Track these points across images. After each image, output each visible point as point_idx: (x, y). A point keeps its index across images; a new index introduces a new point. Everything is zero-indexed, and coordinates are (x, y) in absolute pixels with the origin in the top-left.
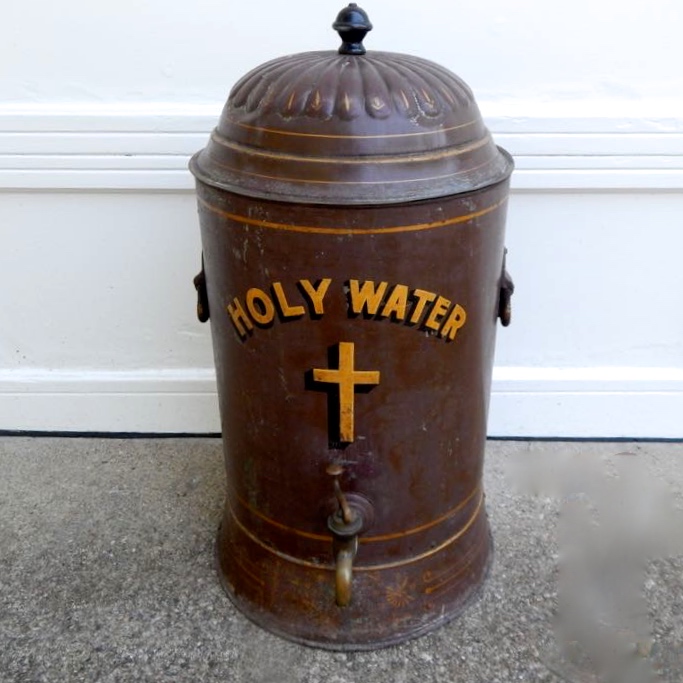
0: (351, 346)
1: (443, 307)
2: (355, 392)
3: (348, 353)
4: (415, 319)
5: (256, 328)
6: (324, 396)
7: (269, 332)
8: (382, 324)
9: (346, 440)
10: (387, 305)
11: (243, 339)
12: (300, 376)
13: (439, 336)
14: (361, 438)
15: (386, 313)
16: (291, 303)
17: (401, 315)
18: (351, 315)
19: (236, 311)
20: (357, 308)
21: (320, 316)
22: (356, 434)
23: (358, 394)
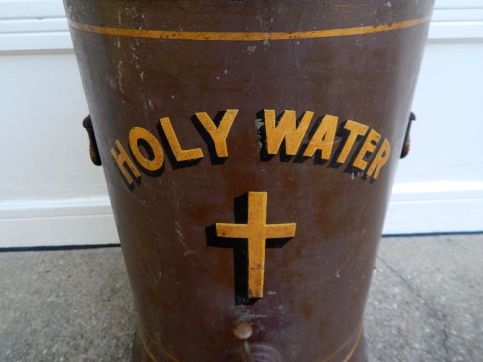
0: (264, 195)
1: (373, 142)
2: (267, 246)
3: (260, 204)
4: (342, 159)
5: (144, 176)
6: (230, 253)
7: (160, 180)
8: (304, 167)
9: (254, 295)
10: (311, 143)
11: (132, 187)
12: (199, 231)
13: (365, 175)
14: (271, 293)
15: (309, 152)
16: (185, 146)
17: (326, 155)
18: (265, 157)
19: (120, 156)
20: (273, 148)
21: (223, 160)
22: (265, 290)
23: (270, 249)
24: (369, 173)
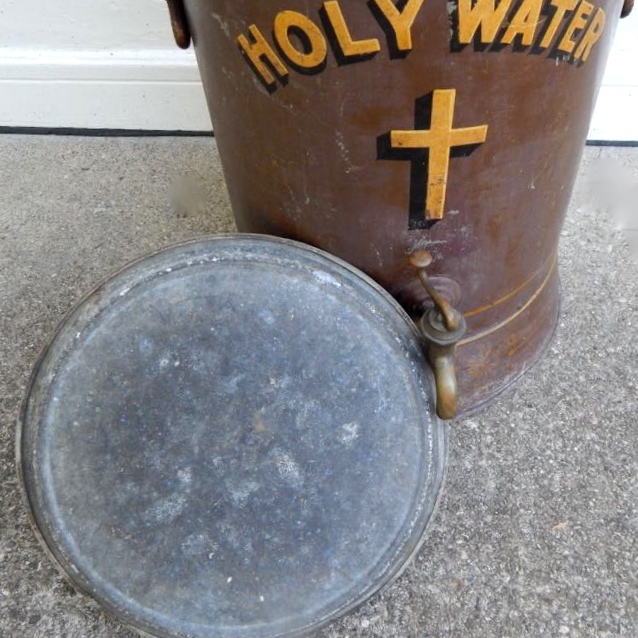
0: (452, 93)
1: (584, 16)
2: (451, 156)
3: (446, 104)
4: (546, 42)
5: (293, 73)
6: (406, 167)
7: (318, 79)
8: (501, 57)
9: (433, 217)
10: (512, 26)
12: (370, 143)
13: (572, 58)
14: (453, 212)
15: (508, 38)
16: (356, 36)
17: (528, 40)
18: (456, 47)
19: (254, 46)
20: (466, 36)
21: (404, 54)
22: (446, 209)
23: (455, 159)
24: (577, 56)
